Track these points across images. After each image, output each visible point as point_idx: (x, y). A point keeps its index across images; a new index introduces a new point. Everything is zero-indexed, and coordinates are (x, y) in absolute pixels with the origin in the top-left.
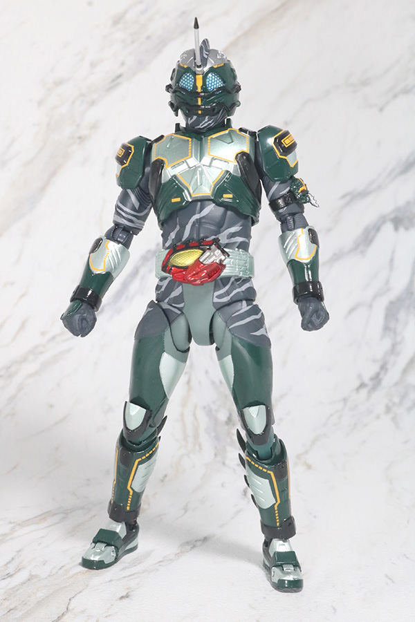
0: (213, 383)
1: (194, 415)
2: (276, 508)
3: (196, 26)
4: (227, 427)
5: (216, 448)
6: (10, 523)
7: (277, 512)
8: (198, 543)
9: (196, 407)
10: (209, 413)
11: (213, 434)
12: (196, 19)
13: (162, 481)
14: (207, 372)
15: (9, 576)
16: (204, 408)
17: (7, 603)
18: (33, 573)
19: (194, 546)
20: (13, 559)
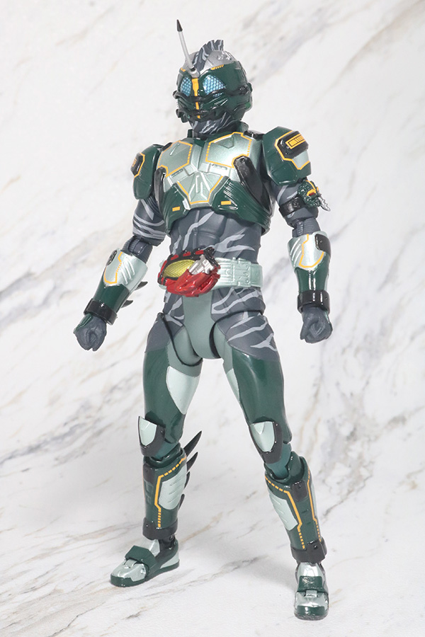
0: (343, 395)
1: (315, 430)
2: (299, 531)
3: (180, 29)
4: (346, 443)
5: (325, 464)
6: (68, 537)
7: (300, 534)
8: (245, 564)
9: (319, 420)
10: (332, 427)
11: (329, 450)
12: (178, 21)
13: (248, 498)
14: (338, 384)
15: (34, 589)
16: (328, 421)
17: (14, 617)
18: (58, 588)
19: (239, 567)
20: (47, 573)
